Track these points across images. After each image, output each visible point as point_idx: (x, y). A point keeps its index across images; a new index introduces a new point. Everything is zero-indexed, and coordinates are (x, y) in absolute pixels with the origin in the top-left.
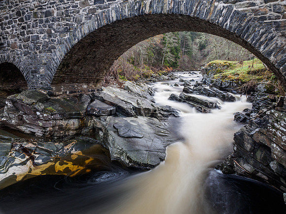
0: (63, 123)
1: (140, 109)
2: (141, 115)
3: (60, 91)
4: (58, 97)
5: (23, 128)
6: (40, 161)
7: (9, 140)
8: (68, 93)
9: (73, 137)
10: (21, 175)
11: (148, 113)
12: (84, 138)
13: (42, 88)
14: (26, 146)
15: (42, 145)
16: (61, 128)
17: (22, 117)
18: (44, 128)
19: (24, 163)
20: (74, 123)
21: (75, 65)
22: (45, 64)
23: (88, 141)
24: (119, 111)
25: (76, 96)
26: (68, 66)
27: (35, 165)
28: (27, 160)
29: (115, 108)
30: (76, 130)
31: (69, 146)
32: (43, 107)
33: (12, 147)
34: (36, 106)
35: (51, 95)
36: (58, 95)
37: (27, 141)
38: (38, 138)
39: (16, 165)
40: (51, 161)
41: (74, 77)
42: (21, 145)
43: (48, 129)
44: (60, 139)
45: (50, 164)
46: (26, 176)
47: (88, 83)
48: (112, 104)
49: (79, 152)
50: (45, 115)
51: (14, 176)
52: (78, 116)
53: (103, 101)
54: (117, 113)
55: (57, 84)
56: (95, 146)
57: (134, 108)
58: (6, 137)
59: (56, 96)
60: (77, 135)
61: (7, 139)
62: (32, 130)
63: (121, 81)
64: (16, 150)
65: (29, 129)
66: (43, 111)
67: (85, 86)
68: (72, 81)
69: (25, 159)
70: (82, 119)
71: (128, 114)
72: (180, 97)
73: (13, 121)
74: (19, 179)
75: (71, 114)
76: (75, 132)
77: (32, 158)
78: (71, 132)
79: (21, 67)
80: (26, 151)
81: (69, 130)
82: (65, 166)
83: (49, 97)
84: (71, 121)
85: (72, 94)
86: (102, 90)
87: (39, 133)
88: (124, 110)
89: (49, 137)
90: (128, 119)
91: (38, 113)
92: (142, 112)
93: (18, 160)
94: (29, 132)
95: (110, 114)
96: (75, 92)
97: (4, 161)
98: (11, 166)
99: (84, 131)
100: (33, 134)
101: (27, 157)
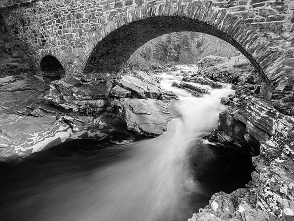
0: (93, 102)
1: (149, 93)
2: (150, 97)
3: (90, 78)
4: (89, 83)
5: (64, 106)
6: (77, 129)
7: (54, 114)
8: (96, 80)
9: (100, 113)
10: (64, 139)
11: (156, 96)
12: (108, 114)
13: (77, 76)
14: (67, 119)
15: (78, 118)
16: (91, 106)
17: (63, 97)
18: (79, 106)
19: (66, 130)
20: (100, 103)
21: (100, 58)
22: (78, 57)
23: (111, 116)
24: (134, 94)
25: (102, 82)
26: (95, 59)
27: (74, 132)
28: (68, 128)
29: (131, 92)
30: (102, 107)
31: (98, 119)
32: (77, 90)
33: (57, 119)
34: (72, 90)
35: (84, 81)
36: (88, 81)
37: (67, 115)
38: (75, 113)
39: (60, 131)
40: (85, 130)
41: (100, 67)
42: (63, 118)
43: (82, 107)
44: (91, 114)
46: (67, 139)
47: (110, 72)
48: (129, 89)
49: (104, 124)
50: (79, 96)
51: (59, 139)
52: (103, 97)
53: (122, 86)
54: (133, 96)
55: (87, 72)
56: (116, 119)
57: (145, 93)
58: (52, 112)
59: (86, 82)
60: (103, 111)
62: (71, 107)
63: (135, 71)
64: (59, 121)
65: (68, 106)
66: (78, 93)
67: (108, 75)
68: (98, 71)
69: (67, 128)
70: (106, 100)
71: (140, 97)
72: (180, 85)
73: (57, 100)
74: (63, 141)
75: (99, 96)
76: (101, 109)
77: (71, 127)
78: (98, 109)
79: (60, 59)
80: (67, 122)
81: (97, 107)
82: (95, 133)
83: (82, 83)
84: (99, 101)
85: (99, 81)
86: (121, 78)
87: (75, 109)
88: (138, 93)
89: (83, 113)
90: (141, 101)
91: (74, 95)
92: (151, 95)
93: (62, 128)
94: (68, 109)
95: (127, 96)
96: (101, 79)
97: (52, 128)
98: (57, 132)
99: (108, 108)
100: (71, 110)
101: (68, 126)
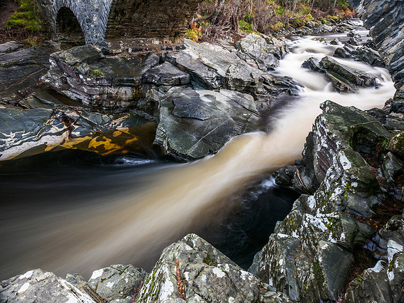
0: (113, 91)
1: (226, 79)
2: (228, 88)
3: (119, 48)
4: (116, 57)
5: (69, 93)
6: (77, 133)
7: (51, 106)
8: (130, 51)
9: (126, 110)
10: (51, 146)
11: (240, 87)
12: (139, 113)
13: (97, 44)
14: (68, 115)
15: (87, 116)
16: (110, 97)
17: (66, 79)
18: (90, 96)
19: (59, 134)
20: (126, 92)
21: (133, 12)
22: (97, 10)
23: (144, 117)
24: (194, 80)
25: (142, 56)
26: (123, 14)
27: (71, 136)
28: (65, 130)
29: (188, 75)
30: (129, 101)
32: (87, 69)
33: (53, 113)
35: (106, 53)
36: (116, 54)
37: (71, 109)
38: (85, 106)
39: (51, 134)
40: (89, 136)
41: (136, 29)
42: (63, 114)
43: (94, 97)
44: (110, 110)
45: (87, 138)
46: (56, 148)
47: (161, 37)
48: (185, 70)
49: (126, 129)
50: (88, 79)
51: (45, 145)
52: (130, 84)
53: (175, 64)
54: (193, 83)
55: (113, 38)
56: (148, 123)
57: (219, 78)
58: (49, 102)
59: (112, 54)
60: (131, 107)
61: (50, 104)
62: (78, 96)
64: (56, 118)
65: (75, 95)
66: (86, 74)
68: (134, 34)
69: (62, 129)
70: (137, 87)
71: (207, 86)
73: (57, 84)
74: (47, 149)
75: (123, 81)
76: (128, 104)
77: (71, 129)
78: (123, 103)
80: (67, 120)
81: (120, 100)
82: (101, 143)
83: (103, 56)
84: (123, 90)
85: (137, 53)
87: (86, 101)
88: (201, 78)
89: (97, 107)
91: (81, 77)
92: (231, 84)
93: (54, 130)
94: (75, 99)
95: (179, 83)
96: (141, 50)
97: (37, 129)
98: (45, 135)
99: (140, 103)
100: (80, 101)
101: (65, 127)
